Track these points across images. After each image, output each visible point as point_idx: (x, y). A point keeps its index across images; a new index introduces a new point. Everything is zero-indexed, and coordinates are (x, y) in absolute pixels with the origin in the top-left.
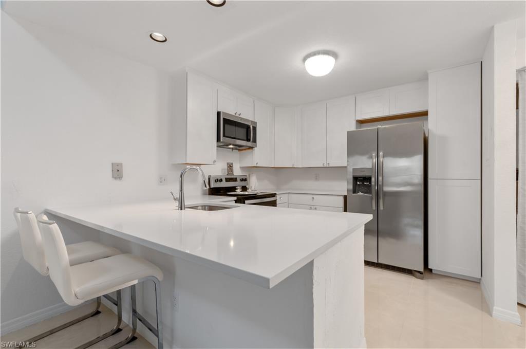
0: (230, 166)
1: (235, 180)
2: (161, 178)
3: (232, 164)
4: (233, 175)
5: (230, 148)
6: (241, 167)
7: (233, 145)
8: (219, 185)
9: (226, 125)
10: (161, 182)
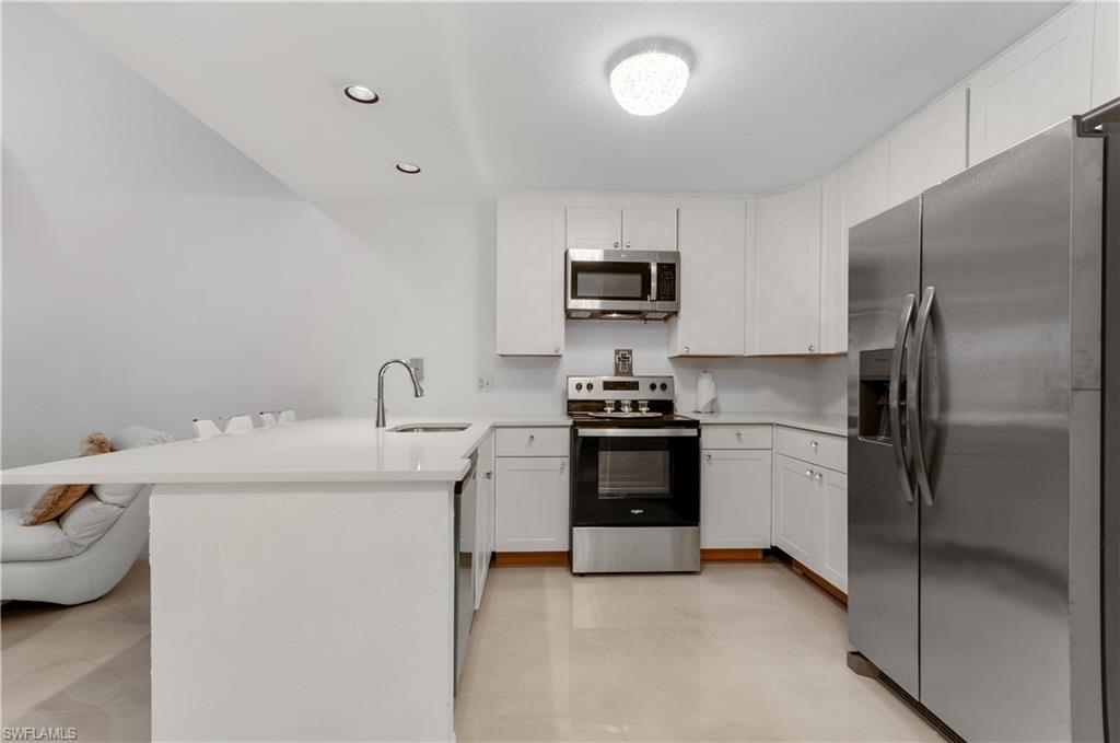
0: (624, 359)
1: (634, 386)
2: (481, 381)
3: (630, 352)
4: (632, 375)
5: (612, 319)
6: (671, 358)
7: (618, 312)
8: (584, 395)
9: (580, 276)
10: (481, 387)
